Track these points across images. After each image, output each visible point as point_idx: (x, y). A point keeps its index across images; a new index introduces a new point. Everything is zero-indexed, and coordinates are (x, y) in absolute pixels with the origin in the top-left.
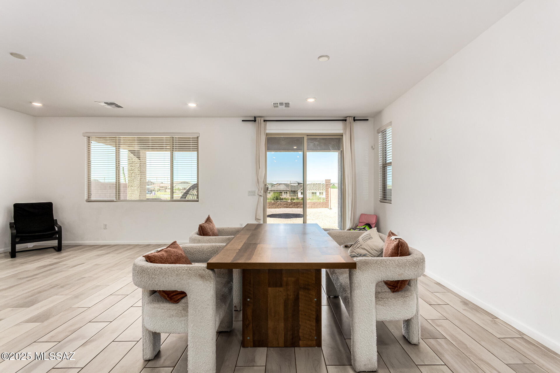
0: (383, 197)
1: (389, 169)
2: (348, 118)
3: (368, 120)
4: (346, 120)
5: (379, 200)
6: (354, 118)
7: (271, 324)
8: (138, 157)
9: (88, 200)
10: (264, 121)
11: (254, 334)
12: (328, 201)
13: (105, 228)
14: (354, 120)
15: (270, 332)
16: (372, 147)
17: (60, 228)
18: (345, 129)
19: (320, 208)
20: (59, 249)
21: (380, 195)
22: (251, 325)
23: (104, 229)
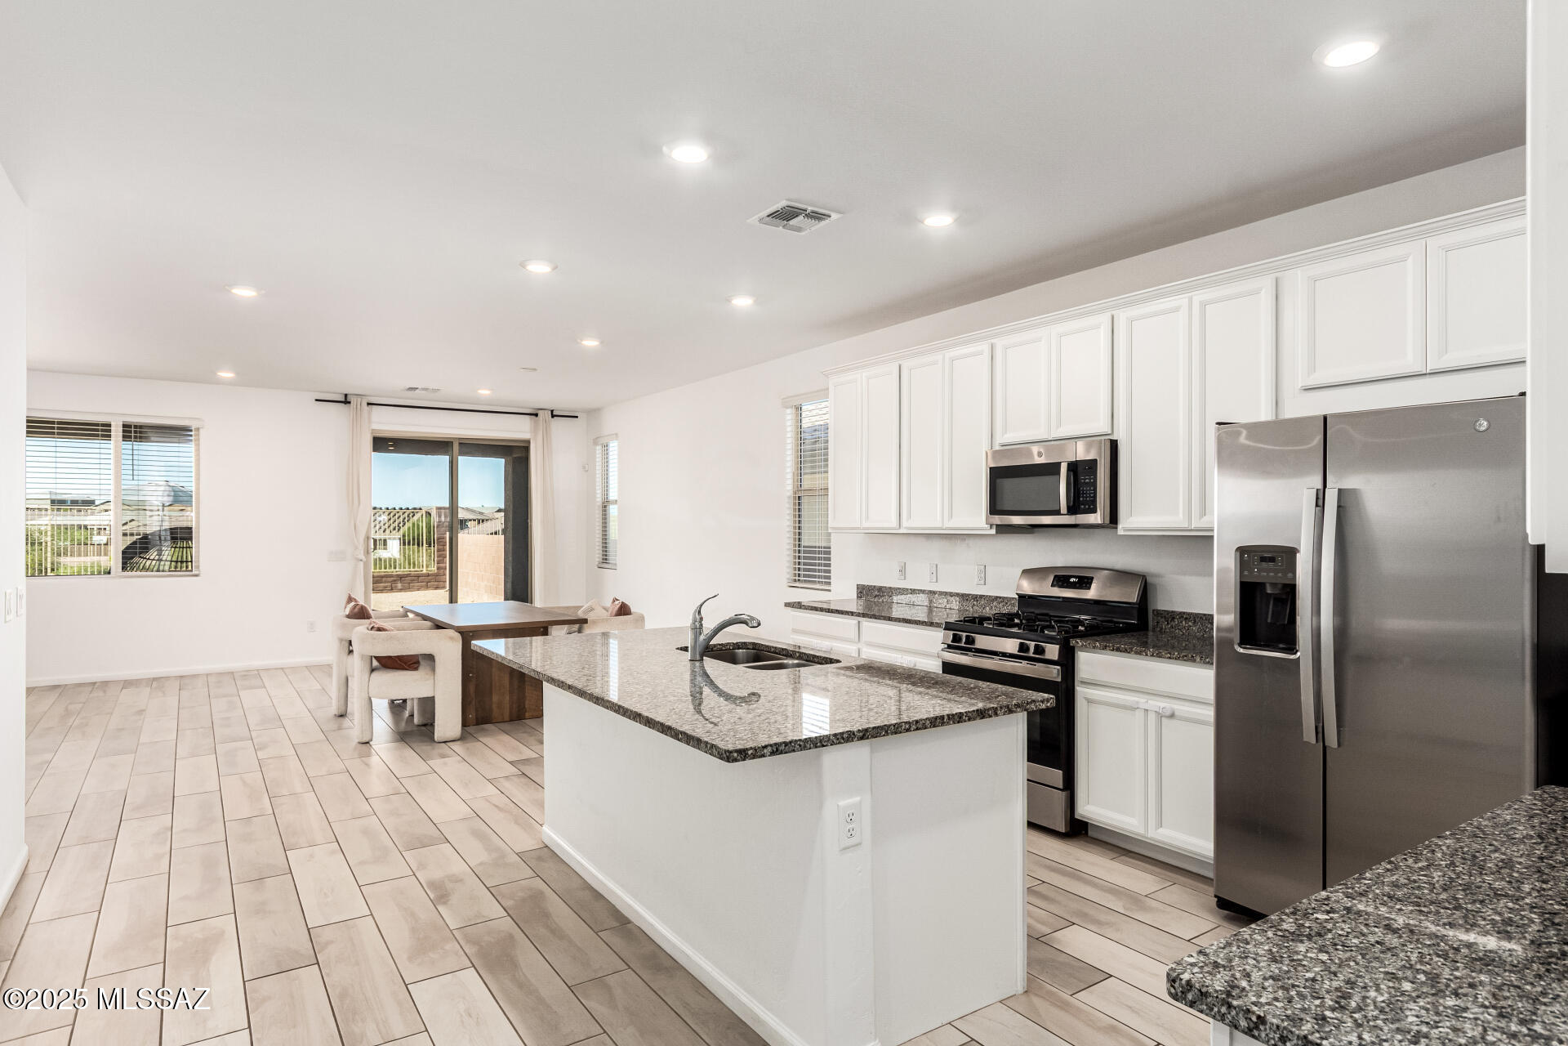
0: (603, 559)
1: (613, 510)
2: (540, 413)
3: (577, 417)
4: (536, 415)
5: (597, 563)
6: (552, 411)
7: (495, 698)
10: (369, 404)
11: (477, 710)
12: (446, 569)
14: (553, 416)
15: (494, 706)
16: (584, 467)
18: (535, 430)
19: (418, 590)
21: (598, 557)
22: (474, 703)
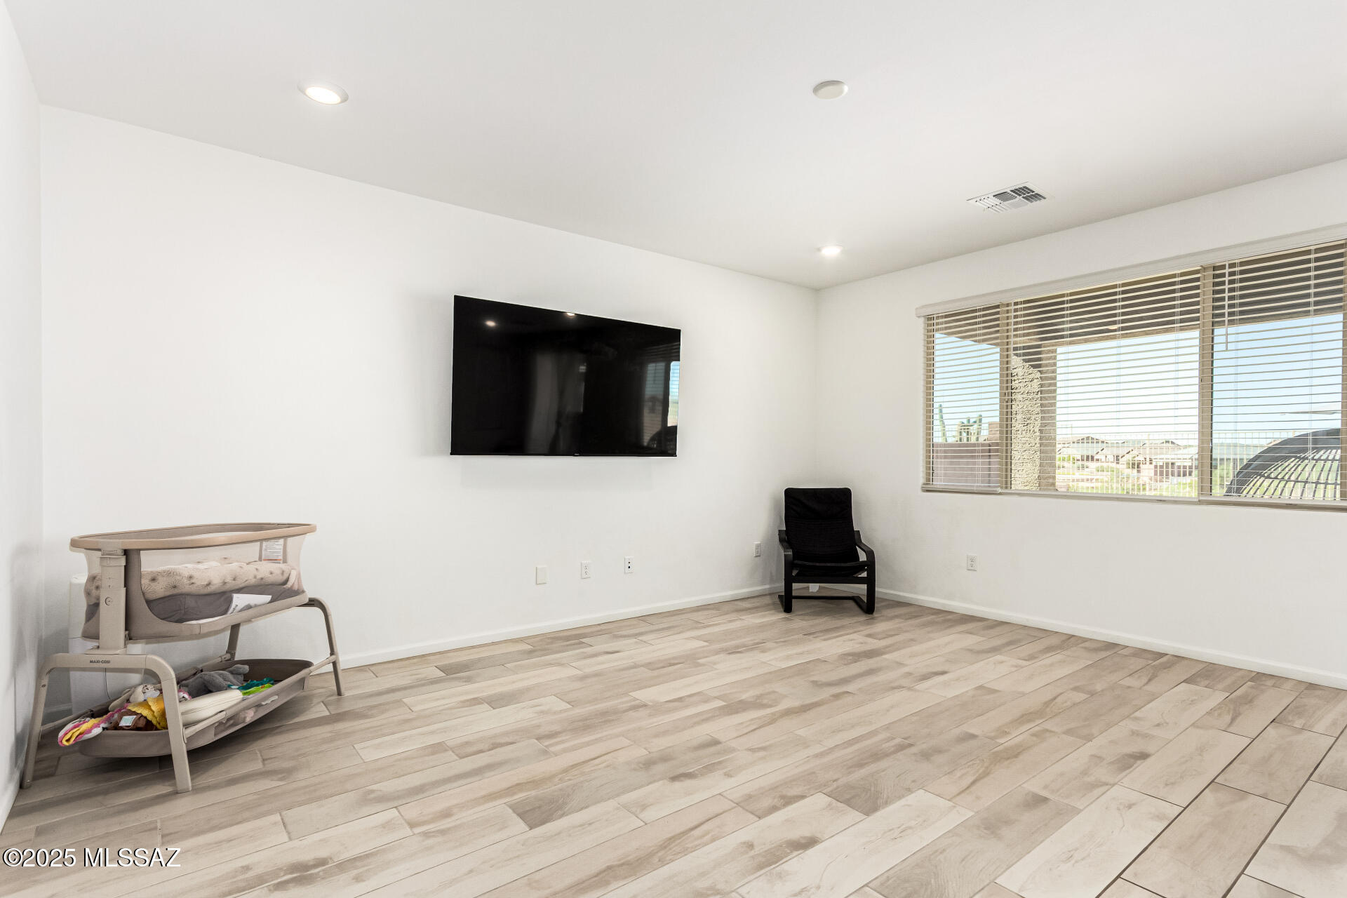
8: (1034, 367)
9: (927, 486)
13: (971, 569)
17: (870, 554)
20: (868, 606)
23: (969, 570)
